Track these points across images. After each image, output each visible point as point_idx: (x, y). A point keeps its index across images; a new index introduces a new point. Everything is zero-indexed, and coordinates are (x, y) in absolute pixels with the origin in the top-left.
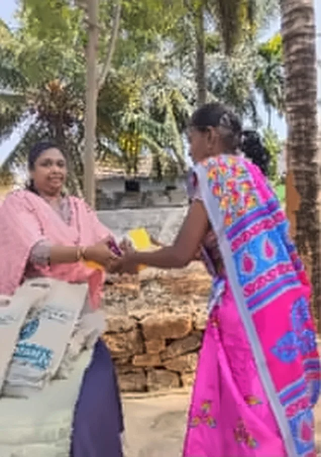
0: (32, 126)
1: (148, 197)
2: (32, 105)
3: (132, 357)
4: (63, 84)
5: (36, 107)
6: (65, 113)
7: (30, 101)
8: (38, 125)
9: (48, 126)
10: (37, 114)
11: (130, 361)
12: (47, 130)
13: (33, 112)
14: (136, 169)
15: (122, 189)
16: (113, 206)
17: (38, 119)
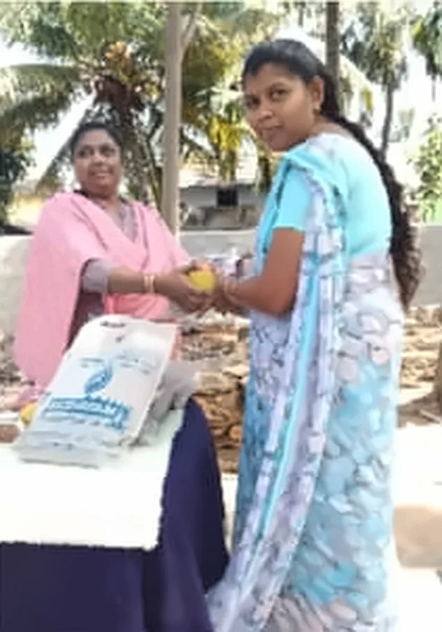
0: (88, 112)
1: (249, 213)
2: (88, 80)
3: (230, 427)
4: (130, 49)
5: (92, 84)
6: (133, 91)
7: (84, 76)
8: (97, 109)
9: (110, 111)
10: (94, 94)
11: (227, 433)
12: (108, 117)
13: (88, 91)
14: (233, 173)
15: (212, 202)
16: (200, 225)
17: (96, 102)
